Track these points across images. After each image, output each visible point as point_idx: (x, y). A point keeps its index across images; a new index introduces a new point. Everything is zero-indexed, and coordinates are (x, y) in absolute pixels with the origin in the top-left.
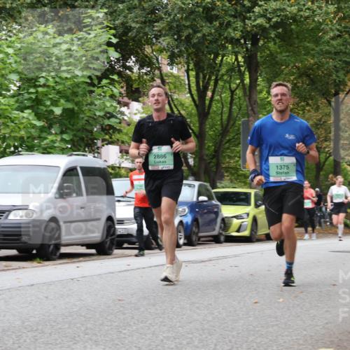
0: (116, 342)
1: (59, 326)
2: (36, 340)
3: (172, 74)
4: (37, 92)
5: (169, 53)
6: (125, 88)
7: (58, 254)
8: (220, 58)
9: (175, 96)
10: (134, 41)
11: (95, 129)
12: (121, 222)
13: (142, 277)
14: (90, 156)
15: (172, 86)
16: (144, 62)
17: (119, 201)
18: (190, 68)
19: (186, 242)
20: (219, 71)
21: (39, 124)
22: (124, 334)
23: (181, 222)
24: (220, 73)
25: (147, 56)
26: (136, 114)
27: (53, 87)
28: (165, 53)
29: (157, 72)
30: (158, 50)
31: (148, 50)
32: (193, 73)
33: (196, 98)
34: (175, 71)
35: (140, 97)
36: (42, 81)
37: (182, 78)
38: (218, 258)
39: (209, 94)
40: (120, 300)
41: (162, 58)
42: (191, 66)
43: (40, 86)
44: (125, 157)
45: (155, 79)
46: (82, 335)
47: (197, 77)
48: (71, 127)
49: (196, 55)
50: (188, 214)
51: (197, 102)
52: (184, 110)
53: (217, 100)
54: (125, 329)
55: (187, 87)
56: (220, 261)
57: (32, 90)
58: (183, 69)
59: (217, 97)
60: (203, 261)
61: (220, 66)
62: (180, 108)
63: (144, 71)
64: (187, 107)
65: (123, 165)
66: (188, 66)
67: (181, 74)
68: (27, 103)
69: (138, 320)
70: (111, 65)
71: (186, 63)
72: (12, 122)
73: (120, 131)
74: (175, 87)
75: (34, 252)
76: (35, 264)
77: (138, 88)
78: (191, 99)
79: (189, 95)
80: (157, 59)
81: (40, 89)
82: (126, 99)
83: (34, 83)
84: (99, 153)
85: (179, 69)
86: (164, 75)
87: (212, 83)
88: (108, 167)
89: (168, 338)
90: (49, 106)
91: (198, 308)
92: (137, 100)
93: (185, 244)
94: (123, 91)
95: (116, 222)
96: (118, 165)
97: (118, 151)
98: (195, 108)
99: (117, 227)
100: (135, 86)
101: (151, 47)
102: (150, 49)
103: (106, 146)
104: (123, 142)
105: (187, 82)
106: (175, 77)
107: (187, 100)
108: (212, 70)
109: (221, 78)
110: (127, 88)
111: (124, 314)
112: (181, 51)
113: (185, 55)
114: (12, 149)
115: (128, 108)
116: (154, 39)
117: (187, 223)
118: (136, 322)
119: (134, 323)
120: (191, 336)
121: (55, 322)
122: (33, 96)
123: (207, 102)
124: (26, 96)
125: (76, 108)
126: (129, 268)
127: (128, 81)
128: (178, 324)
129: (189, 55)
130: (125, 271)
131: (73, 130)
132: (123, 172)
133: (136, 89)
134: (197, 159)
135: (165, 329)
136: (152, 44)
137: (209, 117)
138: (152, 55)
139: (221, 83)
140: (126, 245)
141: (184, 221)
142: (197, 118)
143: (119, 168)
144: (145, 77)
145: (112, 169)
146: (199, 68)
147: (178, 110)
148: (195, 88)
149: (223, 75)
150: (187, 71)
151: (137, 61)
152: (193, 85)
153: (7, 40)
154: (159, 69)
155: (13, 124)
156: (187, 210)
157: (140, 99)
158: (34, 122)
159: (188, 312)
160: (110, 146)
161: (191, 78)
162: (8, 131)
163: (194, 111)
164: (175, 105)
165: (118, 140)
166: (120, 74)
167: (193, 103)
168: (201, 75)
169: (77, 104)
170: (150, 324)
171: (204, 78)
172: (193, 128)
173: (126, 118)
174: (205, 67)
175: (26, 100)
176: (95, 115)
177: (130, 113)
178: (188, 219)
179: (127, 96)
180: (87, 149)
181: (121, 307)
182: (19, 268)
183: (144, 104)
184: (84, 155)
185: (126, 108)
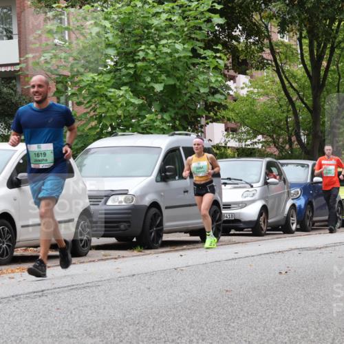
0: (225, 336)
1: (163, 319)
2: (139, 334)
3: (282, 42)
4: (136, 67)
5: (279, 20)
6: (231, 60)
7: (160, 242)
8: (337, 23)
9: (286, 67)
10: (241, 7)
11: (199, 106)
12: (228, 206)
13: (251, 266)
14: (193, 136)
15: (283, 57)
16: (252, 30)
17: (225, 184)
18: (303, 35)
19: (298, 227)
20: (335, 38)
21: (137, 101)
22: (233, 327)
23: (293, 206)
24: (337, 40)
25: (255, 24)
26: (242, 88)
27: (153, 61)
28: (274, 20)
29: (266, 41)
30: (267, 17)
31: (256, 17)
32: (306, 41)
33: (309, 69)
34: (286, 40)
35: (248, 70)
36: (141, 54)
37: (294, 47)
38: (335, 245)
39: (325, 63)
40: (227, 291)
41: (271, 25)
42: (304, 33)
43: (139, 60)
44: (231, 136)
45: (264, 49)
46: (187, 328)
47: (311, 45)
48: (172, 104)
49: (310, 21)
50: (302, 197)
51: (311, 74)
52: (296, 82)
53: (334, 71)
54: (233, 322)
55: (299, 56)
56: (337, 248)
57: (131, 65)
58: (295, 37)
59: (333, 67)
60: (317, 248)
61: (337, 32)
62: (291, 80)
63: (252, 40)
64: (299, 80)
65: (229, 145)
66: (301, 34)
67: (292, 42)
68: (125, 79)
69: (248, 313)
70: (215, 35)
71: (298, 30)
72: (109, 100)
73: (225, 107)
74: (286, 58)
75: (135, 240)
76: (135, 252)
77: (246, 60)
78: (303, 70)
79: (301, 66)
80: (266, 27)
81: (139, 64)
82: (232, 72)
83: (132, 57)
84: (202, 132)
85: (290, 37)
86: (273, 45)
87: (328, 52)
88: (213, 146)
89: (281, 332)
90: (149, 82)
91: (313, 299)
92: (244, 73)
93: (297, 230)
94: (229, 63)
95: (222, 207)
96: (223, 145)
97: (224, 130)
98: (308, 80)
99: (223, 212)
100: (242, 57)
101: (260, 14)
102: (259, 16)
103: (210, 124)
104: (229, 120)
105: (299, 52)
106: (286, 46)
107: (299, 71)
108: (328, 37)
109: (338, 46)
110: (233, 60)
111: (232, 306)
112: (292, 17)
113: (297, 21)
114: (110, 129)
115: (235, 82)
116: (263, 5)
117: (300, 206)
118: (246, 314)
119: (244, 316)
120: (305, 329)
121: (158, 314)
122: (132, 72)
123: (322, 73)
124: (124, 71)
125: (178, 84)
126: (236, 256)
127: (234, 52)
128: (292, 317)
129: (302, 21)
130: (233, 259)
131: (174, 108)
132: (229, 151)
133: (243, 60)
134: (311, 137)
135: (277, 321)
136: (260, 11)
137: (324, 90)
138: (260, 22)
139: (337, 51)
140: (233, 232)
141: (297, 205)
142: (310, 91)
143: (225, 147)
144: (253, 47)
145: (217, 149)
146: (312, 35)
147: (289, 82)
148: (308, 58)
149: (340, 42)
150: (300, 39)
151: (243, 29)
152: (307, 55)
153: (103, 11)
154: (269, 37)
155: (109, 103)
156: (300, 192)
157: (248, 71)
158: (133, 100)
159: (303, 303)
160: (214, 123)
161: (304, 47)
162: (104, 110)
163: (308, 83)
164: (286, 77)
165: (223, 117)
166: (225, 45)
167: (306, 75)
168: (315, 43)
169: (178, 79)
170: (261, 316)
171: (319, 46)
172: (306, 102)
173: (231, 93)
174: (320, 34)
175: (124, 76)
176: (199, 90)
177: (236, 88)
178: (301, 202)
179: (233, 69)
180: (189, 128)
181: (229, 298)
182: (119, 257)
183: (252, 77)
184: (187, 135)
185: (232, 81)
